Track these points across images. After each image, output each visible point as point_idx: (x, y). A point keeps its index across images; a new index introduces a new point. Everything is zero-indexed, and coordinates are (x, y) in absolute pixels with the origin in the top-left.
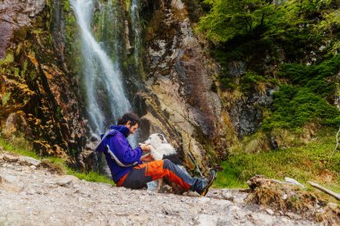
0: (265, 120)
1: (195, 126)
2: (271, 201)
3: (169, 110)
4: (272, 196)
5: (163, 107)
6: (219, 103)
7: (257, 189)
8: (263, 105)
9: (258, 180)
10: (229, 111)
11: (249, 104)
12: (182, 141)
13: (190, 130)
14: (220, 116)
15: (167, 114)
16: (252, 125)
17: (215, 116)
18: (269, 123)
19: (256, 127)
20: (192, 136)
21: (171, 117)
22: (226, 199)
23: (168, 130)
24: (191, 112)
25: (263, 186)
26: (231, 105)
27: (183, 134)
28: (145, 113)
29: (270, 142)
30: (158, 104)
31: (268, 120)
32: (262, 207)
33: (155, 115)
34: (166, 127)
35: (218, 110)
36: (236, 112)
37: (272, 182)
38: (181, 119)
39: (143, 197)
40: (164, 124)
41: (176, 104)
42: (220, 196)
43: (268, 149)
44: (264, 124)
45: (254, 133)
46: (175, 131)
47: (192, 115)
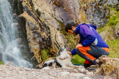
0: (111, 17)
1: (60, 22)
2: (113, 73)
3: (40, 10)
4: (113, 70)
5: (36, 7)
6: (78, 4)
7: (103, 65)
8: (110, 6)
9: (104, 59)
10: (86, 10)
11: (100, 5)
12: (50, 33)
13: (56, 25)
14: (79, 14)
15: (38, 13)
16: (102, 21)
17: (75, 14)
18: (114, 19)
19: (105, 22)
20: (58, 29)
21: (42, 15)
22: (81, 72)
23: (40, 25)
24: (57, 12)
25: (107, 63)
26: (87, 6)
27: (51, 28)
28: (22, 12)
29: (114, 33)
30: (32, 5)
31: (114, 17)
32: (105, 78)
33: (30, 14)
34: (38, 23)
35: (77, 10)
36: (90, 11)
37: (113, 60)
38: (50, 16)
39: (21, 72)
40: (36, 20)
41: (46, 5)
42: (77, 71)
43: (113, 38)
44: (111, 20)
45: (103, 26)
46: (45, 25)
47: (58, 13)
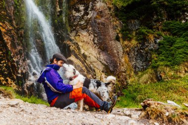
0: (153, 61)
1: (105, 65)
2: (158, 117)
3: (86, 53)
4: (158, 113)
5: (82, 51)
6: (121, 49)
7: (148, 109)
8: (152, 50)
9: (148, 102)
10: (128, 54)
11: (142, 49)
12: (95, 75)
13: (101, 68)
14: (122, 57)
15: (85, 56)
16: (144, 64)
17: (119, 58)
18: (156, 63)
19: (147, 65)
20: (103, 72)
21: (88, 58)
22: (126, 115)
23: (86, 68)
24: (101, 55)
25: (152, 106)
26: (130, 50)
27: (96, 70)
28: (70, 56)
29: (157, 76)
30: (79, 49)
31: (155, 61)
32: (151, 121)
33: (77, 57)
34: (85, 66)
35: (121, 54)
36: (133, 55)
37: (158, 104)
38: (95, 60)
40: (83, 63)
41: (91, 49)
42: (122, 114)
43: (155, 80)
44: (153, 63)
45: (146, 69)
46: (91, 68)
47: (102, 57)
